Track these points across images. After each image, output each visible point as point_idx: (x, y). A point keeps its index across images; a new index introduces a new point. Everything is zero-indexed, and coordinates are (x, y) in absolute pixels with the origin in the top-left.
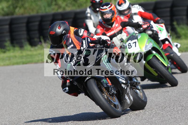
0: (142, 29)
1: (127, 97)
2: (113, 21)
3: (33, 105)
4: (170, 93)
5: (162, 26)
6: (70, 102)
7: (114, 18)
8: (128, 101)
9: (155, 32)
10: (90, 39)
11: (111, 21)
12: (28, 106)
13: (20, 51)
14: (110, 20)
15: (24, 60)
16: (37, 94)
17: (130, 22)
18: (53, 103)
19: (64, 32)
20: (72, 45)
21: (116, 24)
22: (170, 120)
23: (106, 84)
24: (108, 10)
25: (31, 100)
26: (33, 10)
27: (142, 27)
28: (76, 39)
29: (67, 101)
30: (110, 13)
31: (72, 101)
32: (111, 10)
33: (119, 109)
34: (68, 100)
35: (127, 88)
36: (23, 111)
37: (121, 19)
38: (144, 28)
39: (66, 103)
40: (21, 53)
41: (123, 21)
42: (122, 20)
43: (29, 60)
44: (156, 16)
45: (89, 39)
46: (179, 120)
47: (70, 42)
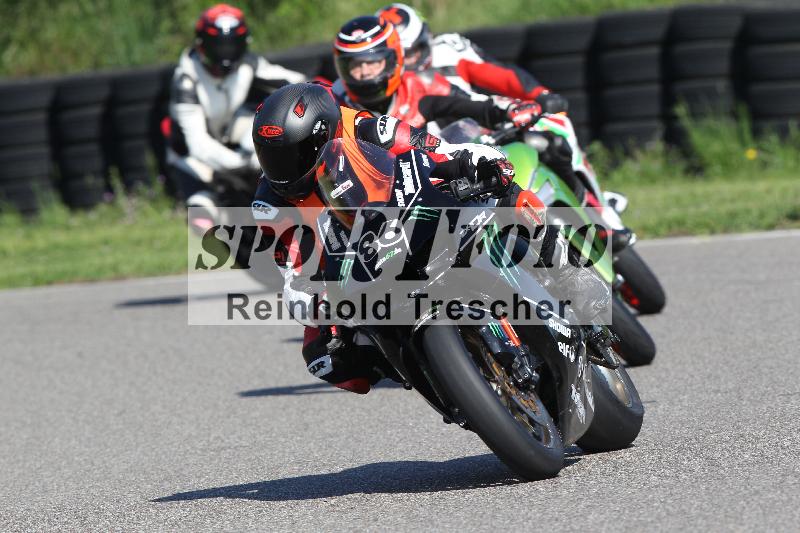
0: (510, 129)
1: (576, 397)
2: (388, 93)
3: (76, 458)
4: (661, 407)
5: (561, 123)
6: (235, 448)
7: (395, 78)
8: (581, 411)
9: (558, 142)
10: (428, 157)
11: (382, 92)
12: (56, 466)
13: (21, 232)
14: (379, 88)
15: (39, 269)
16: (95, 413)
17: (460, 100)
18: (165, 453)
19: (318, 126)
20: (349, 183)
21: (403, 102)
22: (660, 522)
23: (502, 341)
24: (370, 46)
25: (69, 440)
26: (76, 55)
27: (510, 120)
28: (367, 156)
29: (223, 441)
30: (379, 58)
31: (244, 443)
32: (383, 48)
33: (552, 444)
34: (228, 438)
35: (576, 359)
36: (37, 484)
37: (419, 85)
38: (520, 124)
39: (219, 450)
40: (28, 236)
41: (429, 93)
42: (427, 88)
43: (59, 267)
44: (532, 80)
45: (424, 157)
46: (700, 521)
47: (341, 169)
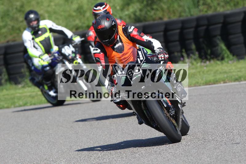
23: (167, 103)
24: (102, 11)
32: (106, 11)
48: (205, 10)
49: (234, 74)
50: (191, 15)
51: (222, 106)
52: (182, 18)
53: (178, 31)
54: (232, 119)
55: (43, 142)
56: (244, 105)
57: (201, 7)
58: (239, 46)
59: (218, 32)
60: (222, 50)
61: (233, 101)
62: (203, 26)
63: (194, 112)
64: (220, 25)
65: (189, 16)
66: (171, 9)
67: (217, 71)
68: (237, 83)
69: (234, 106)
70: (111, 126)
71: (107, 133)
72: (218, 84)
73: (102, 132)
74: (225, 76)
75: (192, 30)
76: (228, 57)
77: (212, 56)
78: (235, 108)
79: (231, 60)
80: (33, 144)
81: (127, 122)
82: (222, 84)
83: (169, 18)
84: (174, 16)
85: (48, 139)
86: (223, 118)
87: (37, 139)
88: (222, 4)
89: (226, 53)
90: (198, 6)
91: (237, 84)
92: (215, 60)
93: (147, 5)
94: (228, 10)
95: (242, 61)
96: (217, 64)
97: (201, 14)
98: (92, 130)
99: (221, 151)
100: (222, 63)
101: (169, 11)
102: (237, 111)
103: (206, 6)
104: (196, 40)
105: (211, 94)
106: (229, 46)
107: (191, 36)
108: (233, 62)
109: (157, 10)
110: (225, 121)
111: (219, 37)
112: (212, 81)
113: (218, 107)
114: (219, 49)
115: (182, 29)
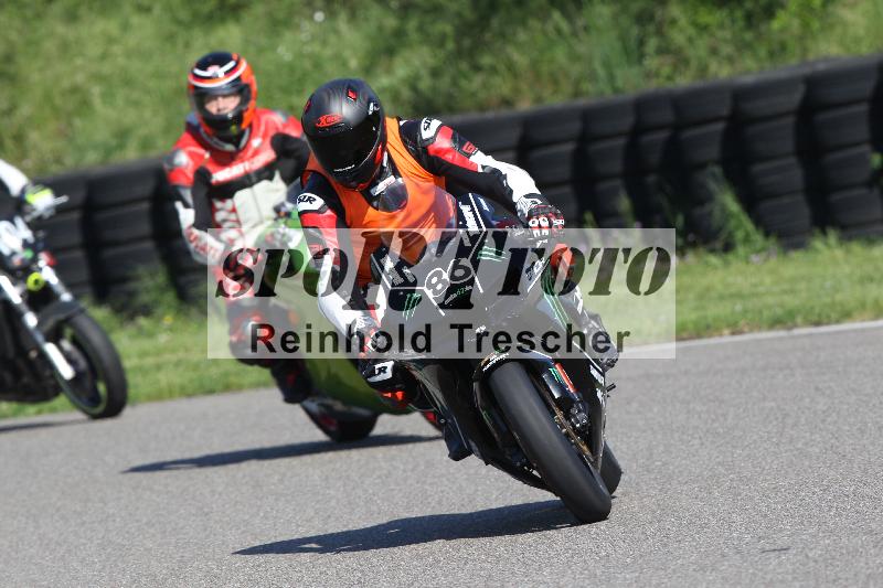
2: (243, 126)
7: (249, 112)
14: (234, 122)
23: (563, 387)
24: (223, 82)
30: (234, 92)
32: (238, 83)
48: (666, 70)
49: (770, 300)
50: (616, 91)
51: (724, 416)
52: (582, 102)
53: (569, 147)
54: (764, 463)
55: (84, 544)
56: (806, 411)
57: (652, 62)
58: (786, 200)
59: (713, 151)
60: (727, 215)
61: (764, 399)
62: (660, 127)
63: (625, 439)
64: (720, 126)
65: (609, 95)
66: (545, 69)
67: (708, 289)
68: (782, 333)
69: (768, 416)
70: (329, 488)
71: (312, 514)
72: (710, 336)
73: (294, 510)
74: (739, 307)
75: (621, 142)
76: (747, 240)
77: (691, 237)
78: (775, 423)
79: (758, 252)
80: (47, 553)
81: (385, 472)
82: (727, 339)
83: (539, 100)
84: (555, 92)
85: (100, 536)
86: (730, 459)
87: (61, 534)
88: (727, 50)
89: (743, 225)
90: (642, 56)
91: (781, 339)
92: (701, 250)
93: (459, 53)
94: (748, 72)
95: (796, 255)
96: (707, 264)
97: (653, 85)
98: (259, 503)
99: (723, 578)
100: (727, 264)
101: (537, 76)
102: (781, 435)
103: (669, 59)
104: (634, 179)
105: (686, 373)
106: (751, 201)
107: (616, 166)
108: (766, 260)
109: (493, 70)
110: (737, 470)
111: (717, 170)
112: (691, 326)
113: (713, 421)
114: (717, 213)
115: (585, 139)
